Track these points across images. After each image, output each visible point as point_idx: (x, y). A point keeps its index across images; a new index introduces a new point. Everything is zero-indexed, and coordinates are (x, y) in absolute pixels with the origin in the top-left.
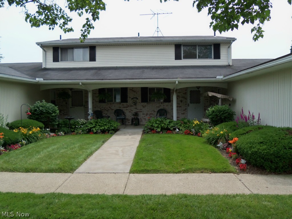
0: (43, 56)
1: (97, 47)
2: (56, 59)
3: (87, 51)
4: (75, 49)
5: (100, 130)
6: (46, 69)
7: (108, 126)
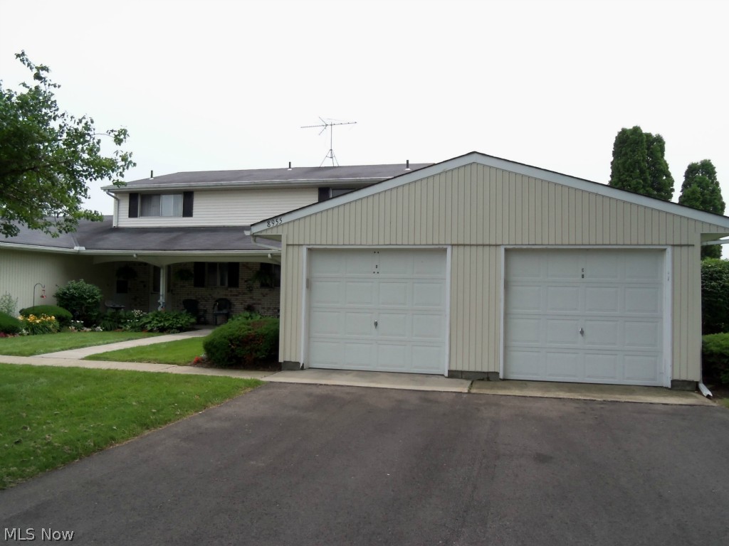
0: (115, 208)
1: (195, 193)
2: (133, 213)
3: (180, 200)
4: (164, 196)
5: (157, 327)
6: (118, 230)
7: (171, 322)
